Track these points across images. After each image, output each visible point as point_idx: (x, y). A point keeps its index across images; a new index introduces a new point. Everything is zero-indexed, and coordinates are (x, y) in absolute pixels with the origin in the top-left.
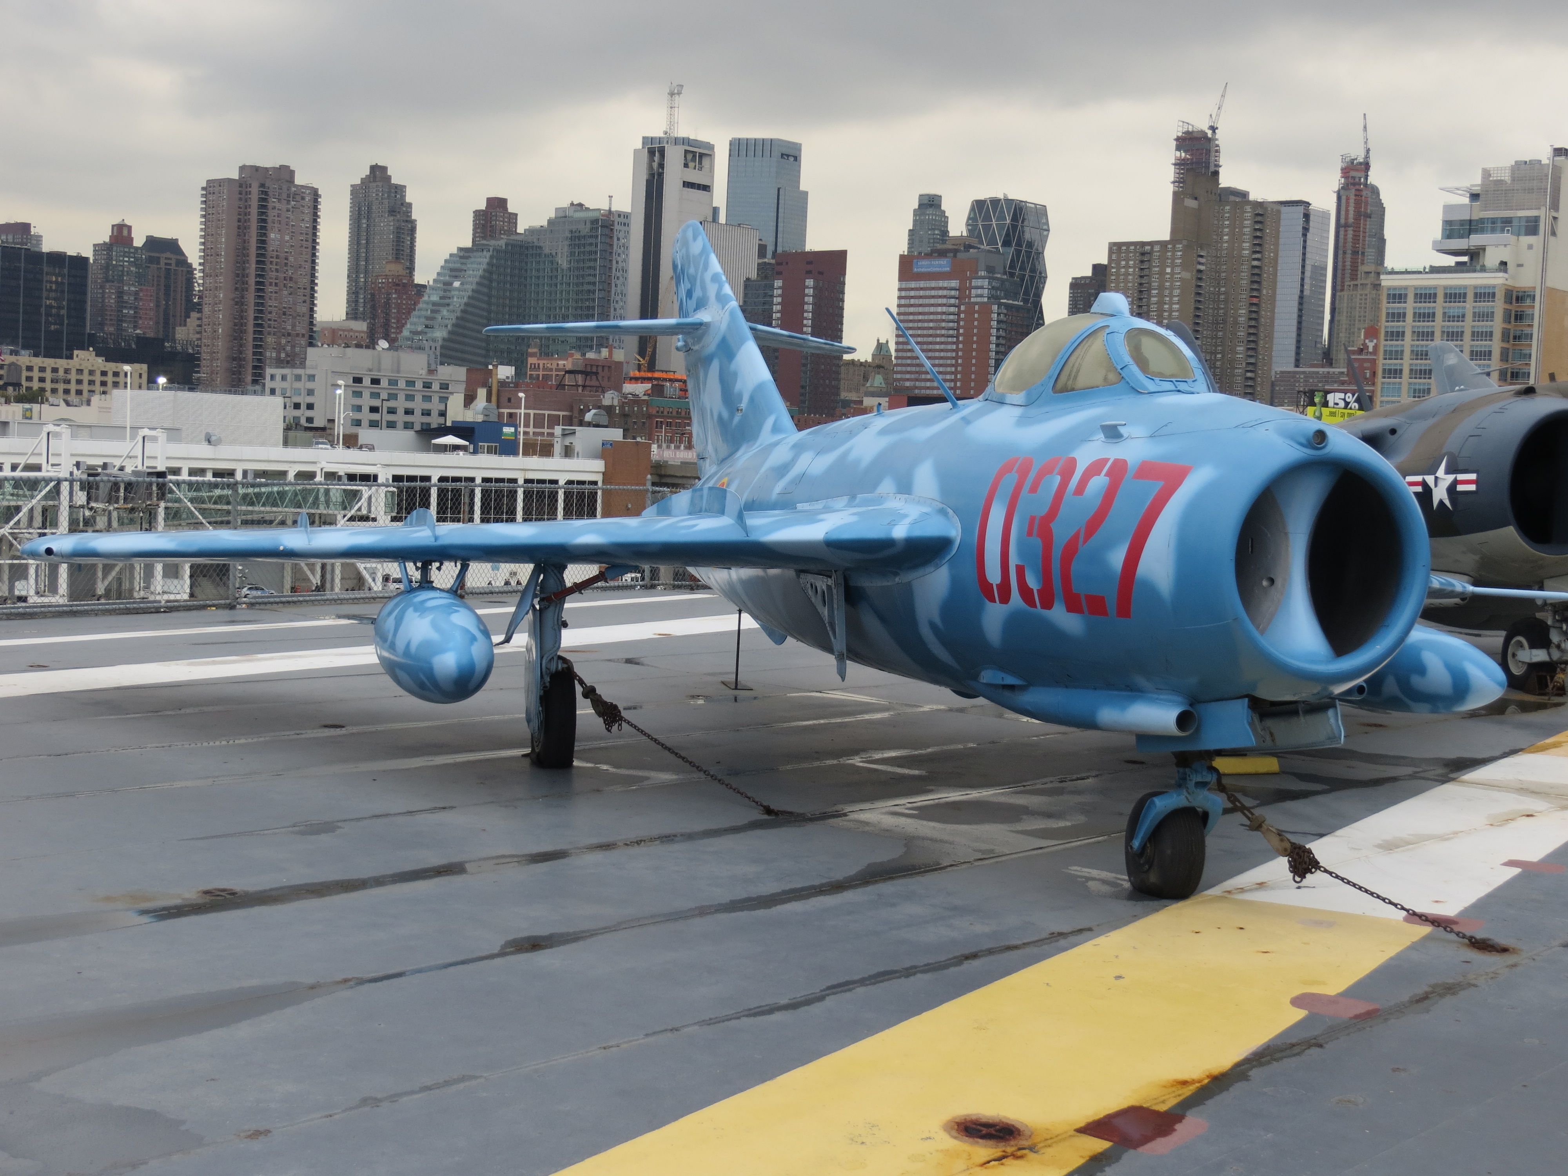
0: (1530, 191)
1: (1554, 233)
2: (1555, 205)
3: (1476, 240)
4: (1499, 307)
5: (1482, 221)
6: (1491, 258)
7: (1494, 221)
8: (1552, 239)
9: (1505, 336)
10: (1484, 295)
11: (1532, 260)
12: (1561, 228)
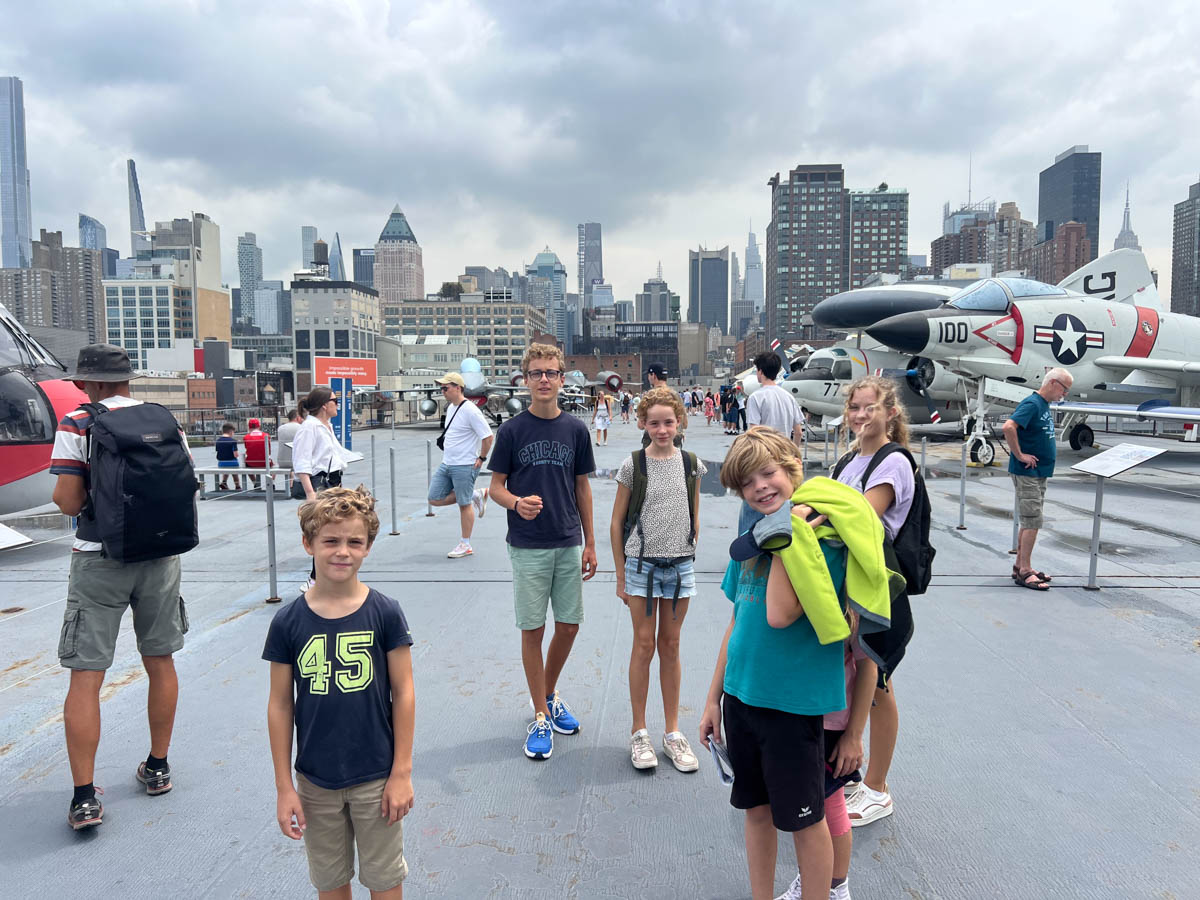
0: (183, 235)
1: (198, 258)
2: (198, 244)
3: (155, 261)
4: (171, 297)
5: (158, 250)
6: (166, 270)
7: (165, 251)
8: (197, 262)
9: (177, 313)
10: (162, 291)
11: (187, 272)
12: (203, 256)
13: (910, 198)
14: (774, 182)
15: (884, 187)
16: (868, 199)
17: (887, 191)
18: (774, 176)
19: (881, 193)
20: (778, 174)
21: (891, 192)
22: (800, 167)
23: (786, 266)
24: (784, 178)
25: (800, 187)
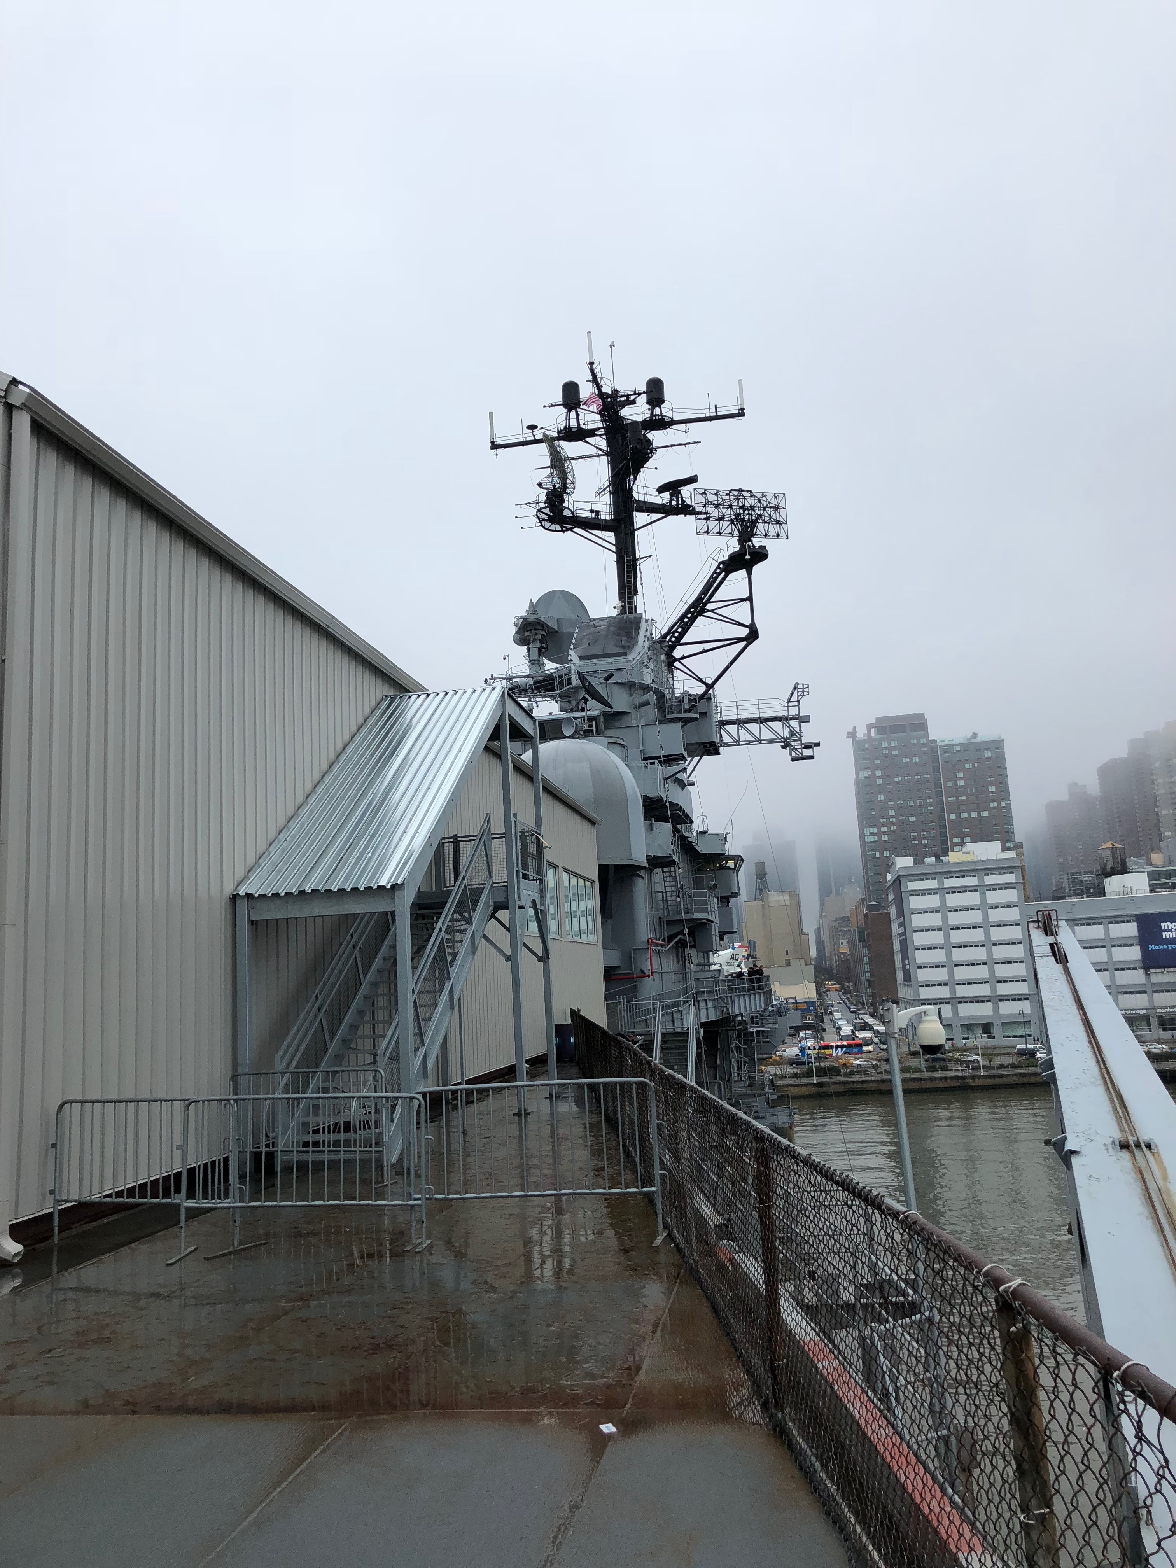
13: (1007, 745)
14: (852, 735)
15: (975, 735)
16: (958, 748)
17: (979, 739)
18: (851, 730)
19: (974, 741)
20: (854, 728)
21: (984, 740)
22: (879, 719)
23: (875, 826)
24: (861, 733)
25: (880, 740)
